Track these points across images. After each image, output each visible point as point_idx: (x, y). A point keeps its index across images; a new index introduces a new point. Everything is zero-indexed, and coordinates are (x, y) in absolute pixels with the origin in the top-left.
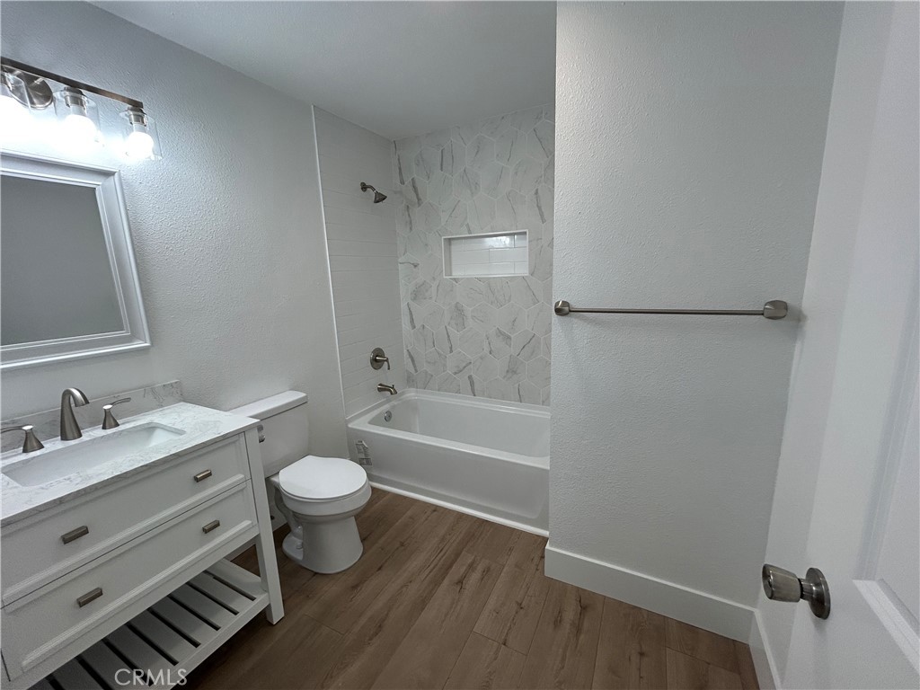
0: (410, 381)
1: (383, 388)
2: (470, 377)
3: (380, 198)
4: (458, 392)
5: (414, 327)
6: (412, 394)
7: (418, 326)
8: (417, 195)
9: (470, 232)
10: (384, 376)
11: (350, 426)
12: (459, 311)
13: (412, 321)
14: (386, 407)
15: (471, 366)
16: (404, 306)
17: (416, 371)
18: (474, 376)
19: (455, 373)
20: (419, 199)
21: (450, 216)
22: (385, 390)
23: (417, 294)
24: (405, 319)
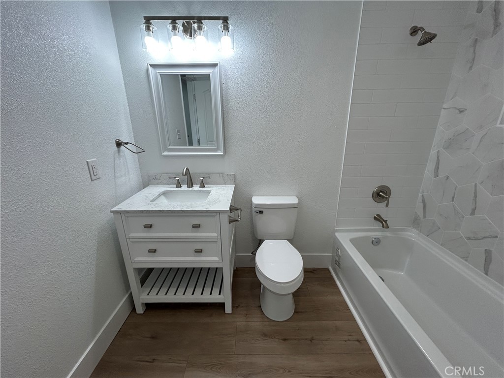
0: (416, 223)
1: (378, 218)
2: (488, 252)
4: (466, 258)
5: (436, 175)
6: (412, 234)
7: (442, 175)
10: (380, 208)
11: (336, 234)
13: (437, 169)
14: (378, 234)
15: (496, 241)
16: (433, 153)
17: (424, 217)
18: (495, 254)
19: (469, 238)
22: (379, 220)
23: (451, 144)
24: (430, 166)
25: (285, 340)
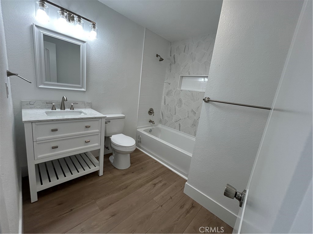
0: (160, 122)
1: (151, 121)
2: (179, 124)
3: (161, 60)
4: (175, 128)
5: (165, 104)
6: (160, 126)
7: (166, 104)
8: (175, 60)
9: (189, 74)
10: (151, 117)
11: (137, 130)
12: (180, 101)
13: (165, 102)
14: (151, 128)
15: (181, 121)
16: (163, 97)
17: (163, 119)
18: (181, 124)
19: (175, 122)
20: (175, 62)
21: (184, 68)
22: (151, 122)
23: (168, 94)
24: (163, 101)
25: (133, 173)
